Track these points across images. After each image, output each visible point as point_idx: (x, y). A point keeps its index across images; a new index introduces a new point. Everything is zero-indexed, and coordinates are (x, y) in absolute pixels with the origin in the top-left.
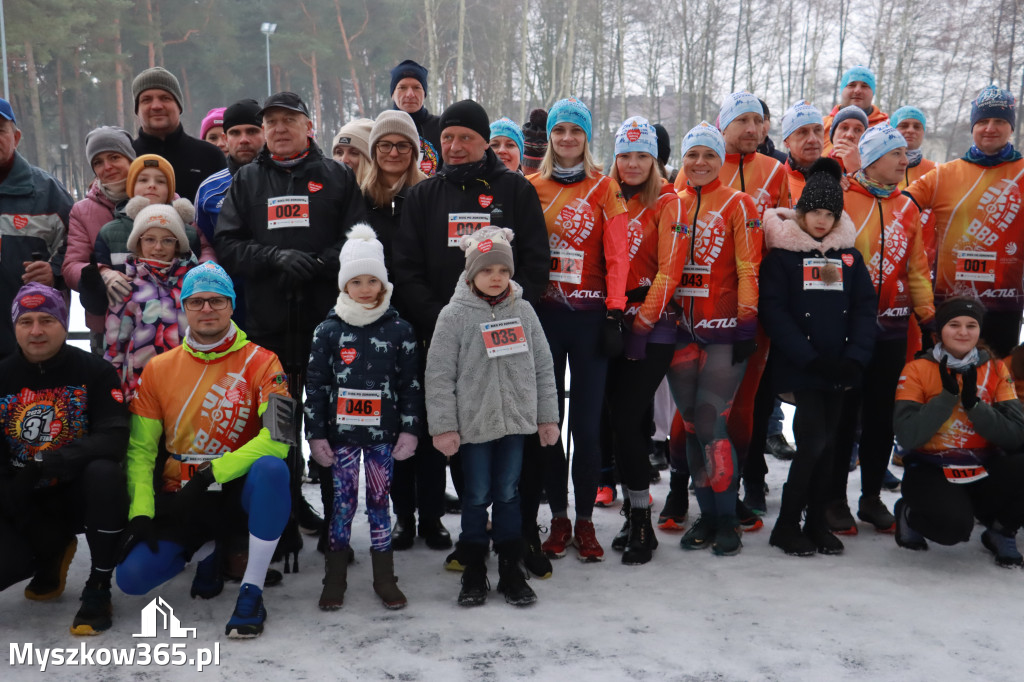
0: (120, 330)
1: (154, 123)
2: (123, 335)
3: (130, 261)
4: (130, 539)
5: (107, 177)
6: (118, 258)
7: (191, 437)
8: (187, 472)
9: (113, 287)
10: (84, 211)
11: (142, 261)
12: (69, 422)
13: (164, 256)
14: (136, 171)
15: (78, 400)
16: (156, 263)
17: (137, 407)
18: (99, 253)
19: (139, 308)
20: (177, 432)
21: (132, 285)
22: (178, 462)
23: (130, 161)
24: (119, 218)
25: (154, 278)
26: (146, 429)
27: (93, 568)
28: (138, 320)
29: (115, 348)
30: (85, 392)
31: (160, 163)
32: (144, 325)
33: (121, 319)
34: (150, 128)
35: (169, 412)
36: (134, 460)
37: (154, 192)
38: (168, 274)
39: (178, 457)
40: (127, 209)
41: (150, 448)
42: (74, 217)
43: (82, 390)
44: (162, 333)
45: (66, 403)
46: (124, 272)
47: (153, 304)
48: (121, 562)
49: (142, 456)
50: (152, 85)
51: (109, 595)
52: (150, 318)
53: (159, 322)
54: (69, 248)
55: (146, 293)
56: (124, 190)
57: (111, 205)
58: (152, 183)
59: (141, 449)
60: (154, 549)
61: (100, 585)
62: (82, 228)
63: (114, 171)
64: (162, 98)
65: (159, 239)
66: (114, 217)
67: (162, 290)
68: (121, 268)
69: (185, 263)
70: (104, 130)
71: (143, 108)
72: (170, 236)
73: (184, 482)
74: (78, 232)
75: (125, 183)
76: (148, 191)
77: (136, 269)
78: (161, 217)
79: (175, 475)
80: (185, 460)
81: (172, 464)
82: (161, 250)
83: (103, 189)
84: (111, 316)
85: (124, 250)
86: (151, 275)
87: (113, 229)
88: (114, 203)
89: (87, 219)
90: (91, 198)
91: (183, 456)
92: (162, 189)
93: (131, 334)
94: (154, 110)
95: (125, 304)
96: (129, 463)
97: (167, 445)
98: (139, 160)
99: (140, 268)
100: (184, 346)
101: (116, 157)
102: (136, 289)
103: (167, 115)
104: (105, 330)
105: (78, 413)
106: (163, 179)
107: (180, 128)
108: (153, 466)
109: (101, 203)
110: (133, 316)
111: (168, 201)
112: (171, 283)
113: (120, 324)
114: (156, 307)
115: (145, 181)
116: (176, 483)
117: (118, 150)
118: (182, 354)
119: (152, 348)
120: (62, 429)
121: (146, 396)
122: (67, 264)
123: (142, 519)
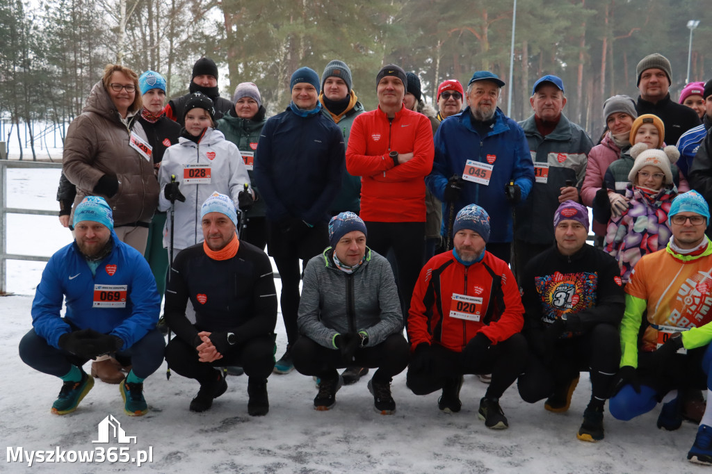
0: (617, 234)
1: (650, 92)
2: (618, 238)
3: (630, 188)
4: (620, 381)
5: (616, 130)
6: (620, 185)
7: (668, 313)
8: (662, 338)
9: (615, 205)
10: (599, 153)
11: (638, 188)
12: (584, 296)
13: (654, 186)
14: (637, 126)
15: (591, 282)
16: (649, 191)
17: (630, 289)
18: (607, 182)
19: (632, 220)
20: (658, 308)
21: (629, 204)
22: (656, 330)
23: (633, 119)
24: (623, 158)
25: (645, 201)
26: (636, 305)
27: (593, 397)
28: (630, 229)
29: (611, 246)
30: (596, 277)
31: (654, 120)
32: (634, 233)
33: (618, 227)
34: (647, 96)
35: (653, 295)
36: (625, 326)
37: (649, 140)
38: (655, 199)
39: (656, 327)
40: (631, 151)
41: (637, 319)
42: (591, 157)
43: (595, 275)
44: (646, 240)
45: (583, 283)
46: (624, 195)
47: (642, 219)
48: (614, 396)
49: (631, 324)
50: (652, 66)
51: (602, 416)
52: (640, 229)
53: (645, 232)
54: (587, 178)
55: (638, 210)
56: (628, 139)
57: (618, 150)
58: (647, 134)
59: (631, 319)
60: (637, 391)
61: (597, 409)
62: (596, 165)
63: (621, 126)
64: (658, 75)
65: (651, 174)
66: (619, 158)
67: (650, 210)
68: (623, 192)
69: (668, 192)
70: (617, 98)
71: (643, 82)
72: (659, 172)
73: (659, 345)
74: (593, 167)
75: (629, 133)
76: (644, 140)
77: (633, 193)
78: (654, 158)
79: (653, 338)
80: (661, 329)
81: (651, 332)
82: (652, 182)
83: (613, 139)
84: (612, 224)
85: (626, 180)
86: (644, 198)
87: (618, 165)
88: (620, 148)
89: (600, 158)
90: (604, 145)
91: (660, 327)
92: (655, 138)
93: (624, 237)
94: (651, 83)
95: (622, 216)
96: (622, 327)
97: (648, 318)
98: (639, 119)
99: (636, 193)
100: (667, 249)
101: (624, 116)
102: (631, 207)
103: (660, 87)
104: (606, 233)
105: (591, 291)
106: (656, 131)
107: (668, 95)
108: (638, 332)
109: (611, 148)
110: (627, 226)
111: (659, 147)
112: (656, 205)
113: (617, 230)
114: (644, 221)
115: (642, 133)
116: (652, 345)
117: (626, 111)
118: (665, 255)
119: (638, 250)
120: (579, 301)
121: (637, 283)
122: (584, 188)
123: (628, 368)
